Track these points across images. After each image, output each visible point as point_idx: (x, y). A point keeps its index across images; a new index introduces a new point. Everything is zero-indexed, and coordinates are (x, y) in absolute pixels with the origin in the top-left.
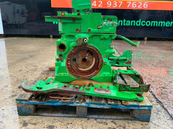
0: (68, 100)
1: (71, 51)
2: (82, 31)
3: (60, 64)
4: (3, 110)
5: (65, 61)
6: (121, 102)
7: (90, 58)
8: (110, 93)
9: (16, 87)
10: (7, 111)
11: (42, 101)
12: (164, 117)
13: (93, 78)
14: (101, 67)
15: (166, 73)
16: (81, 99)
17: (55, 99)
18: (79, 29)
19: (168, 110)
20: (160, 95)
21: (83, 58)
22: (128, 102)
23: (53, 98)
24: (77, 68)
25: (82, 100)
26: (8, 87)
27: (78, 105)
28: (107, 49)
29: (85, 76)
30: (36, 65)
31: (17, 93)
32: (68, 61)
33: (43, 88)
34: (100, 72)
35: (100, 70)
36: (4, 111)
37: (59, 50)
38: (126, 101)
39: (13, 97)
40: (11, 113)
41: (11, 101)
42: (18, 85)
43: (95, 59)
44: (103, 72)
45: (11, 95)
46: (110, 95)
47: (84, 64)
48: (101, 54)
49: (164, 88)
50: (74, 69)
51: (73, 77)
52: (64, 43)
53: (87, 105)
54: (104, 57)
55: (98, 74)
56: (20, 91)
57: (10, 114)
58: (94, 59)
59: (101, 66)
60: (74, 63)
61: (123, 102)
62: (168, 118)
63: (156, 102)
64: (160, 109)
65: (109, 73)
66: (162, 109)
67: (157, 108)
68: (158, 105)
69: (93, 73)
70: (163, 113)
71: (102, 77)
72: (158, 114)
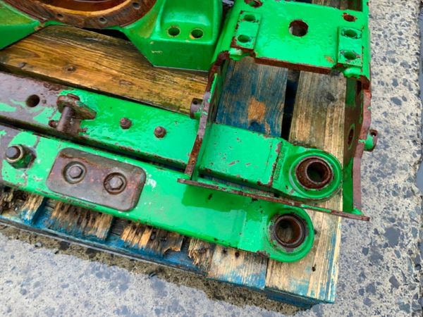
38: (210, 244)
44: (166, 9)
61: (194, 247)
62: (412, 293)
63: (410, 179)
64: (406, 230)
65: (201, 21)
66: (414, 231)
67: (392, 220)
68: (408, 201)
69: (110, 10)
70: (404, 254)
71: (158, 44)
72: (376, 259)
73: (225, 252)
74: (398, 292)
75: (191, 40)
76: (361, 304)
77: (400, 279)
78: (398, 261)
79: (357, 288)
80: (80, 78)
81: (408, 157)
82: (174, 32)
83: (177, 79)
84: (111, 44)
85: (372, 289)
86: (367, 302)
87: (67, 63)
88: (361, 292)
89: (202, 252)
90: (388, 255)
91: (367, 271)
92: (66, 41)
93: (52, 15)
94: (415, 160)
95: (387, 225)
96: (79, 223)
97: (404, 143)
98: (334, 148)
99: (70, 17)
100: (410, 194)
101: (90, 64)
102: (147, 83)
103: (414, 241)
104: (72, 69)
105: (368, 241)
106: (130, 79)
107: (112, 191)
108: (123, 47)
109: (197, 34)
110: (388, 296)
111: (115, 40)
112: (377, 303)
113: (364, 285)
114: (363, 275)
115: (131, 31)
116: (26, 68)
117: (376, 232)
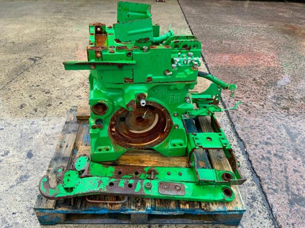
0: (118, 204)
1: (117, 112)
2: (135, 81)
3: (99, 134)
4: (13, 213)
5: (107, 127)
6: (200, 205)
7: (150, 116)
8: (183, 194)
9: (24, 153)
10: (20, 215)
11: (77, 209)
12: (260, 212)
13: (155, 147)
14: (169, 131)
15: (275, 103)
16: (138, 202)
17: (96, 203)
18: (131, 77)
19: (268, 195)
20: (260, 161)
21: (137, 117)
22: (211, 205)
23: (93, 203)
24: (128, 131)
25: (139, 204)
26: (9, 155)
27: (134, 212)
28: (179, 104)
29: (142, 144)
30: (47, 88)
31: (28, 171)
32: (111, 126)
33: (75, 187)
34: (167, 139)
35: (166, 136)
36: (16, 215)
37: (95, 114)
38: (208, 203)
39: (24, 182)
40: (27, 220)
41: (22, 193)
42: (26, 149)
43: (159, 116)
44: (171, 139)
45: (18, 175)
46: (184, 197)
47: (139, 125)
48: (169, 114)
49: (266, 143)
50: (122, 134)
51: (122, 150)
52: (104, 102)
53: (148, 213)
54: (175, 116)
55: (163, 142)
56: (32, 166)
57: (26, 223)
58: (157, 116)
59: (169, 129)
60: (122, 123)
61: (203, 205)
62: (266, 214)
63: (251, 181)
64: (257, 196)
65: (182, 141)
66: (259, 195)
67: (252, 194)
68: (253, 187)
69: (155, 140)
70: (259, 203)
71: (171, 150)
72: (252, 206)
73: (212, 204)
74: (262, 214)
75: (180, 147)
76: (253, 220)
77: (261, 210)
78: (258, 205)
79: (250, 216)
80: (146, 164)
81: (248, 174)
82: (174, 145)
83: (176, 159)
84: (150, 153)
85: (254, 215)
86: (255, 219)
87: (140, 160)
88: (252, 217)
89: (206, 206)
90: (255, 204)
91: (250, 210)
92: (136, 154)
93: (130, 147)
94: (250, 174)
95: (251, 196)
96: (166, 206)
97: (245, 170)
98: (229, 169)
99: (136, 146)
100: (253, 185)
101: (147, 159)
102: (168, 162)
103: (261, 198)
104: (143, 162)
105: (247, 202)
106: (162, 161)
107: (178, 190)
108: (154, 153)
109: (181, 145)
110: (259, 216)
111: (151, 151)
112: (258, 219)
113: (252, 214)
114: (250, 212)
115: (157, 147)
116: (126, 164)
117: (248, 198)
